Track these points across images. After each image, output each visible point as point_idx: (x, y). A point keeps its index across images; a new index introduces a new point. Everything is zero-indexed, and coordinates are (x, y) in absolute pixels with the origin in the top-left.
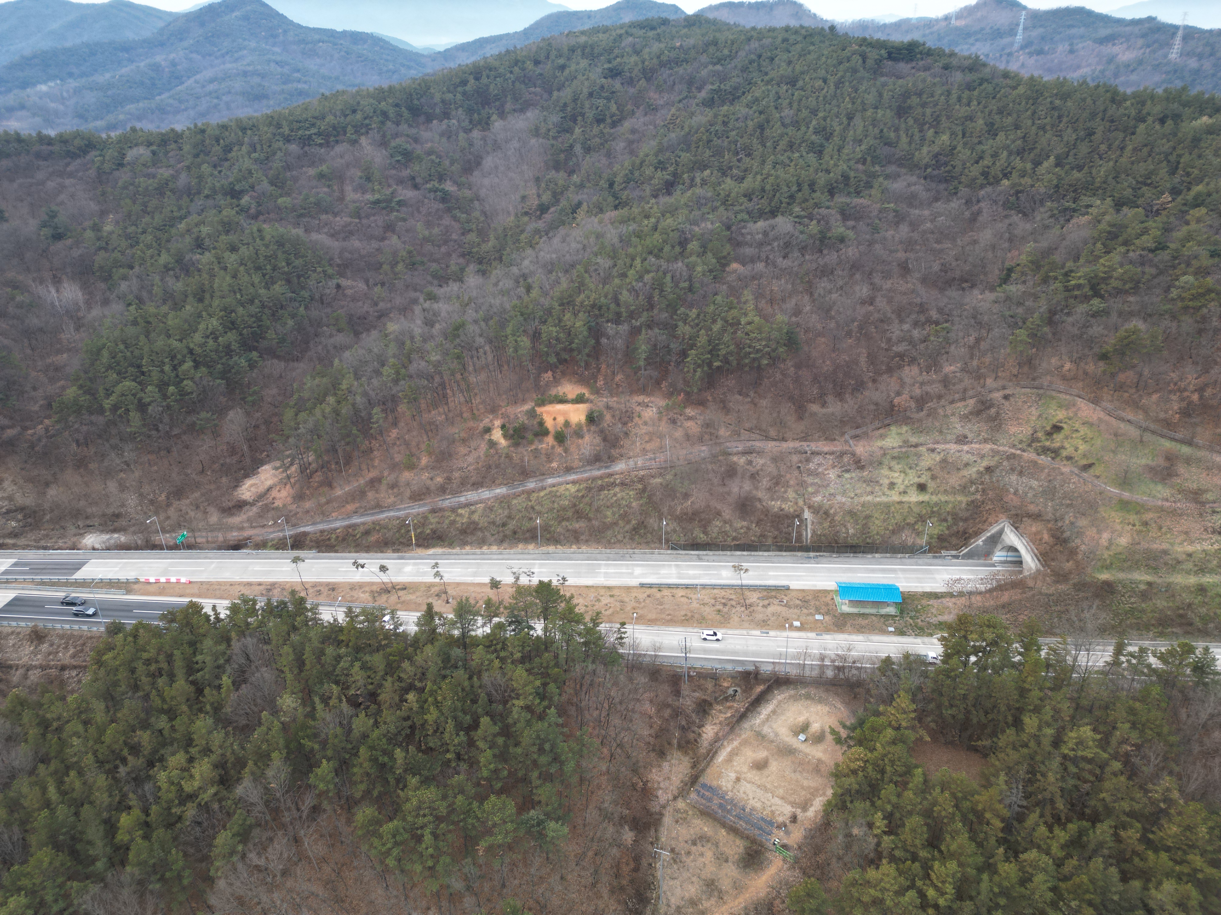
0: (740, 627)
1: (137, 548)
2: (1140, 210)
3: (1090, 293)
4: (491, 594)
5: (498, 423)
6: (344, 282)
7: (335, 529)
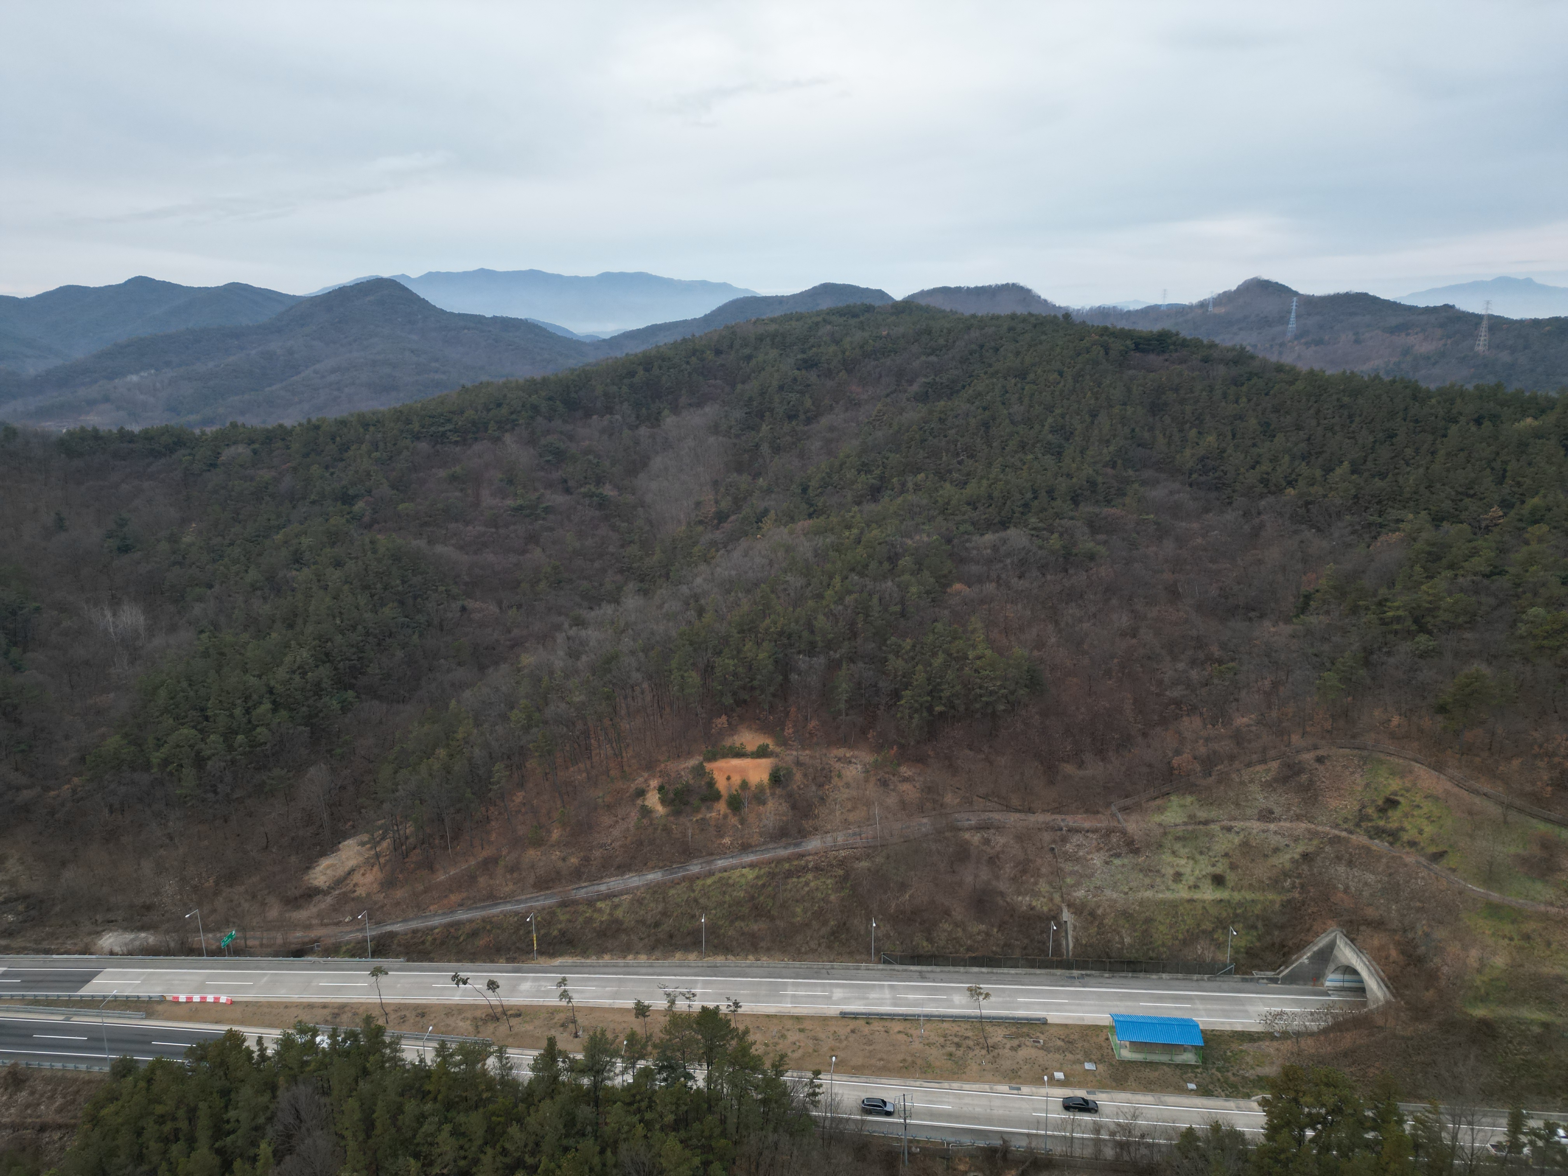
0: (979, 1079)
1: (168, 953)
2: (1465, 526)
3: (1414, 627)
4: (636, 1024)
5: (654, 783)
6: (470, 604)
7: (433, 928)
